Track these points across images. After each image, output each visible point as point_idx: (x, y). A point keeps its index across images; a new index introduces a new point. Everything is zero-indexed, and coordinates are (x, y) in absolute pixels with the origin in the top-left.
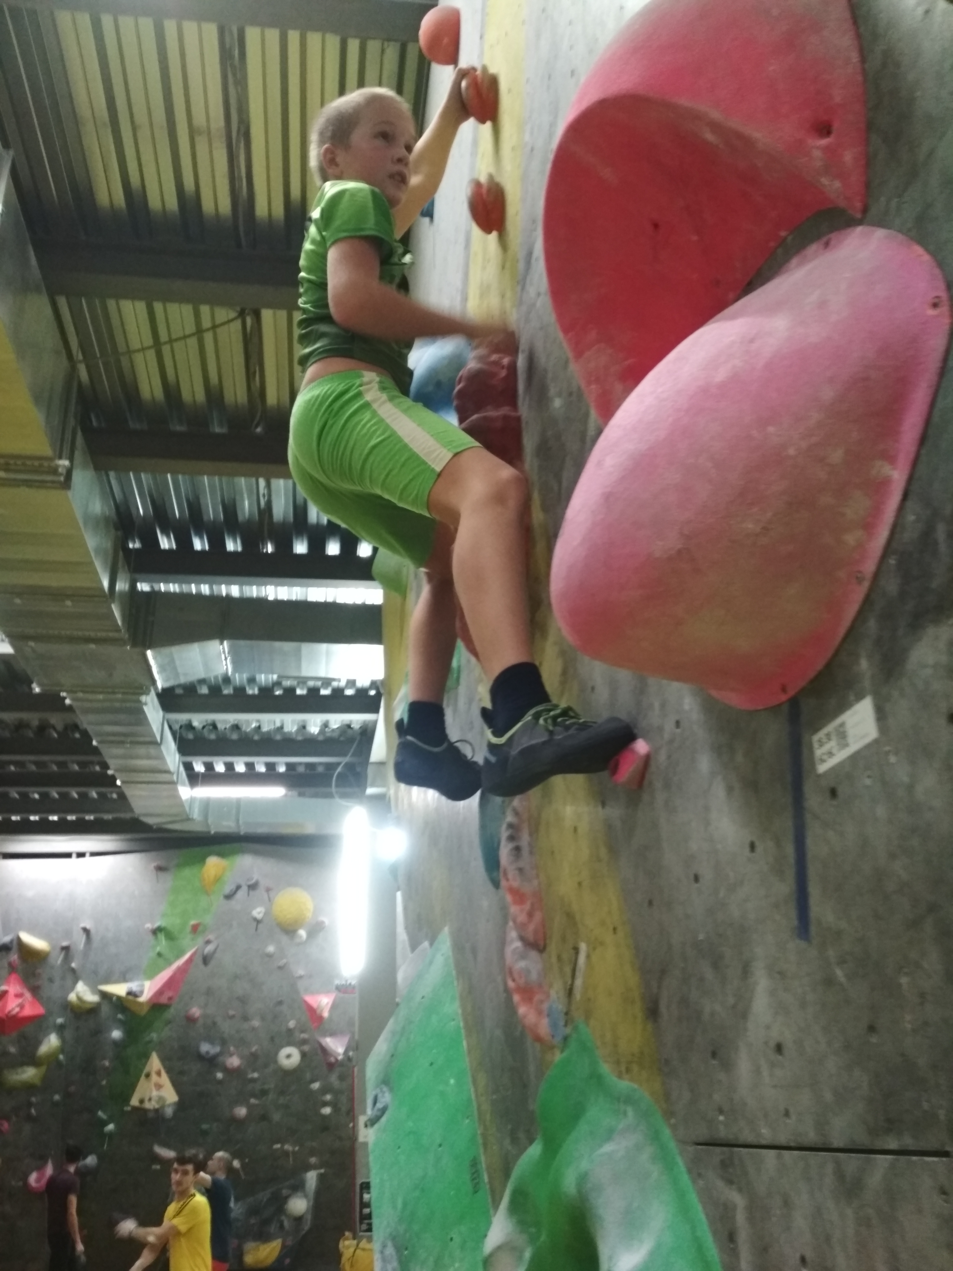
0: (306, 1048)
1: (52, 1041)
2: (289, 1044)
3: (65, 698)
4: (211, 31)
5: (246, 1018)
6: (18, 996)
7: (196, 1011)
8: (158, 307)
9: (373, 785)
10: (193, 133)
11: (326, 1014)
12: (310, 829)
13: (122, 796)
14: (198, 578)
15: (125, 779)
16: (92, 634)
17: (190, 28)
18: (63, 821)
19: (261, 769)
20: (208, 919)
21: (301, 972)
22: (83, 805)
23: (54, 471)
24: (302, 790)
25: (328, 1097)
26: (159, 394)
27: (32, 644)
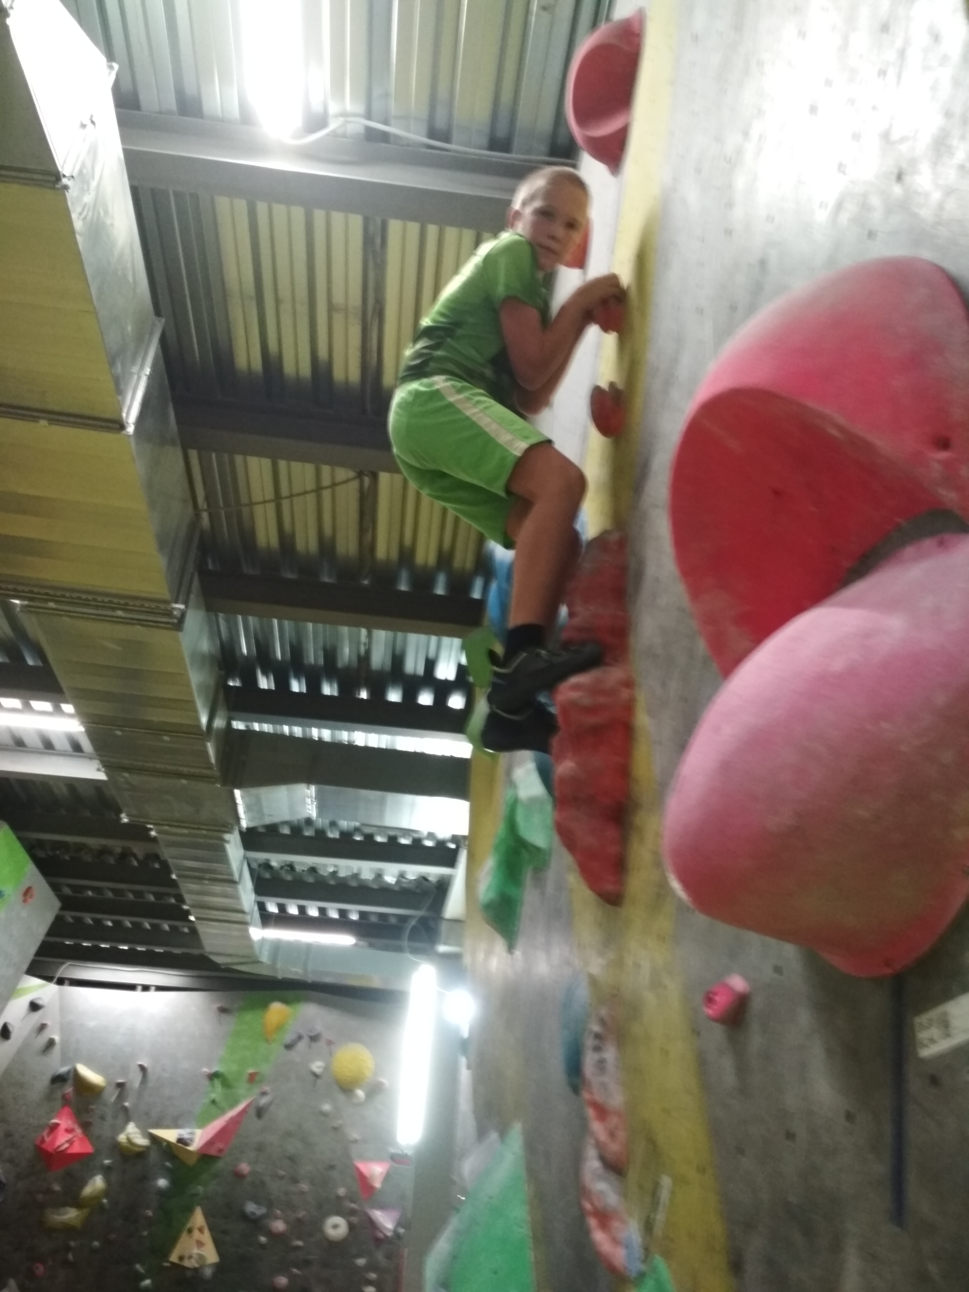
0: (354, 1219)
1: (98, 1183)
2: (339, 1213)
3: (151, 829)
4: (356, 221)
5: (295, 1180)
6: (68, 1131)
7: (245, 1167)
8: (282, 464)
9: (446, 943)
10: (331, 308)
11: (377, 1184)
12: (376, 982)
13: (194, 931)
14: (290, 719)
15: (200, 916)
16: (185, 770)
17: (338, 217)
18: (132, 951)
19: (334, 915)
20: (265, 1069)
21: (355, 1135)
22: (155, 937)
23: (169, 614)
24: (373, 940)
25: (373, 1276)
26: (274, 542)
27: (126, 775)
